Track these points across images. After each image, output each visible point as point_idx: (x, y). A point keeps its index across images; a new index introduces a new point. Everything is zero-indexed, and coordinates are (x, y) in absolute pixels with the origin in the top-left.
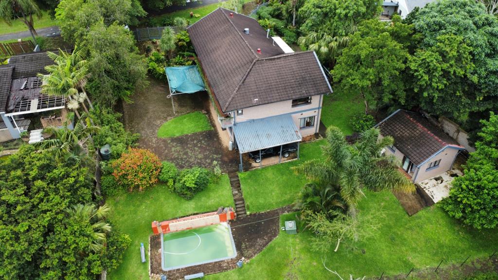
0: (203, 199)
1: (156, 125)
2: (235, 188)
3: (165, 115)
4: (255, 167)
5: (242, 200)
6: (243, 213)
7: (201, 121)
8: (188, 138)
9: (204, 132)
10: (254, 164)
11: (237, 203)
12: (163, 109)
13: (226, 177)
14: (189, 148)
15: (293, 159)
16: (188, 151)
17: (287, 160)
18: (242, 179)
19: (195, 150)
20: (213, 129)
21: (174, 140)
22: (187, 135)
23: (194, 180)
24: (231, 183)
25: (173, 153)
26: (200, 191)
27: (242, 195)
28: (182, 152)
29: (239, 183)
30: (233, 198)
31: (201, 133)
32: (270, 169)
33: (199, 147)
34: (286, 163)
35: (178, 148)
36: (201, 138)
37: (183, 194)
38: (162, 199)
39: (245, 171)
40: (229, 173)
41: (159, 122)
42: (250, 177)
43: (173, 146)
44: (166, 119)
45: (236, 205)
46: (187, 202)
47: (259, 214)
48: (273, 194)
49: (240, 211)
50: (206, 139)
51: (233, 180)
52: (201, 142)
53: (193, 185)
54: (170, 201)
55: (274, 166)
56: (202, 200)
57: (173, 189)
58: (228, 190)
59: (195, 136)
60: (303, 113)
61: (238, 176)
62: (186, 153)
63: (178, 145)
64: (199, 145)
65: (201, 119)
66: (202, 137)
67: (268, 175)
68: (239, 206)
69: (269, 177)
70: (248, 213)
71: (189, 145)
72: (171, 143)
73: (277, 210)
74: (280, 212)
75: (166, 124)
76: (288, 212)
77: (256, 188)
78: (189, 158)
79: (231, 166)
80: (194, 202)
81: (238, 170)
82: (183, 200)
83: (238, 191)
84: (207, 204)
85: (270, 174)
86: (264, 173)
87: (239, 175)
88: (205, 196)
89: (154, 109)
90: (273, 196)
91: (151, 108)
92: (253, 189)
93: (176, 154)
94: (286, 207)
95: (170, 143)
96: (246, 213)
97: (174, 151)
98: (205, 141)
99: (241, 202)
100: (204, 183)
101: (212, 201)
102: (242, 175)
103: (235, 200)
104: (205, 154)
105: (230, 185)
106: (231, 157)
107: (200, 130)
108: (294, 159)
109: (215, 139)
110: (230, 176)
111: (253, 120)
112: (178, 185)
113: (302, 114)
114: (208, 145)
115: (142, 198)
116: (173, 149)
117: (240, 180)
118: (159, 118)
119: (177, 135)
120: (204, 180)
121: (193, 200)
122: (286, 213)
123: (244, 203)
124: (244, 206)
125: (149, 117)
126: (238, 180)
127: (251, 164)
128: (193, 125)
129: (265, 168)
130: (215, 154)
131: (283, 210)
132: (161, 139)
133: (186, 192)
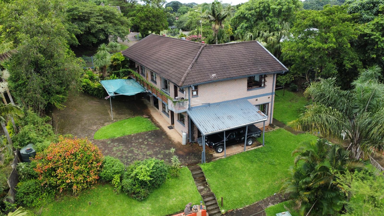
0: (161, 198)
1: (91, 130)
2: (199, 183)
3: (102, 122)
4: (218, 157)
5: (212, 195)
6: (216, 212)
7: (143, 123)
8: (132, 138)
9: (149, 132)
10: (216, 155)
11: (207, 199)
12: (99, 117)
13: (186, 171)
14: (134, 146)
15: (257, 146)
16: (133, 150)
17: (252, 148)
18: (206, 171)
19: (141, 148)
20: (158, 129)
21: (113, 140)
22: (129, 136)
23: (149, 171)
24: (193, 177)
25: (115, 152)
26: (156, 188)
27: (210, 190)
28: (125, 150)
29: (204, 176)
30: (200, 195)
31: (146, 133)
32: (236, 158)
33: (146, 145)
34: (251, 150)
35: (121, 148)
36: (147, 137)
37: (134, 193)
38: (105, 204)
39: (208, 162)
40: (189, 165)
41: (95, 127)
42: (215, 168)
43: (114, 146)
44: (103, 125)
45: (206, 202)
46: (140, 204)
47: (237, 211)
48: (248, 185)
49: (212, 210)
50: (153, 137)
51: (195, 173)
52: (147, 140)
53: (149, 178)
54: (116, 205)
55: (240, 155)
56: (160, 200)
57: (120, 187)
58: (192, 185)
59: (139, 136)
60: (258, 98)
61: (200, 169)
62: (132, 152)
63: (120, 144)
64: (146, 143)
65: (143, 122)
66: (147, 135)
67: (235, 165)
68: (209, 203)
69: (237, 166)
70: (223, 211)
71: (133, 144)
72: (112, 144)
73: (257, 203)
74: (263, 205)
75: (103, 128)
76: (273, 203)
77: (225, 180)
78: (135, 156)
79: (188, 158)
80: (150, 203)
81: (199, 162)
82: (134, 202)
83: (204, 185)
84: (168, 204)
85: (237, 163)
86: (230, 162)
87: (202, 166)
88: (164, 195)
89: (89, 118)
90: (248, 188)
91: (85, 117)
92: (221, 181)
93: (119, 153)
94: (267, 199)
95: (110, 144)
96: (220, 212)
97: (117, 150)
98: (152, 139)
99: (211, 198)
100: (162, 175)
101: (174, 199)
102: (205, 167)
103: (203, 197)
104: (155, 150)
105: (193, 180)
106: (186, 150)
107: (144, 130)
108: (259, 147)
109: (163, 137)
110: (191, 169)
111: (209, 105)
112: (127, 182)
113: (257, 100)
114: (157, 142)
115: (76, 207)
116: (114, 149)
117: (204, 173)
118: (95, 124)
119: (118, 136)
120: (161, 172)
121: (148, 201)
122: (271, 206)
123: (214, 199)
124: (216, 203)
125: (83, 124)
126: (202, 173)
127: (212, 155)
128: (135, 127)
129: (230, 157)
130: (166, 149)
131: (266, 203)
132: (99, 141)
133: (138, 190)
